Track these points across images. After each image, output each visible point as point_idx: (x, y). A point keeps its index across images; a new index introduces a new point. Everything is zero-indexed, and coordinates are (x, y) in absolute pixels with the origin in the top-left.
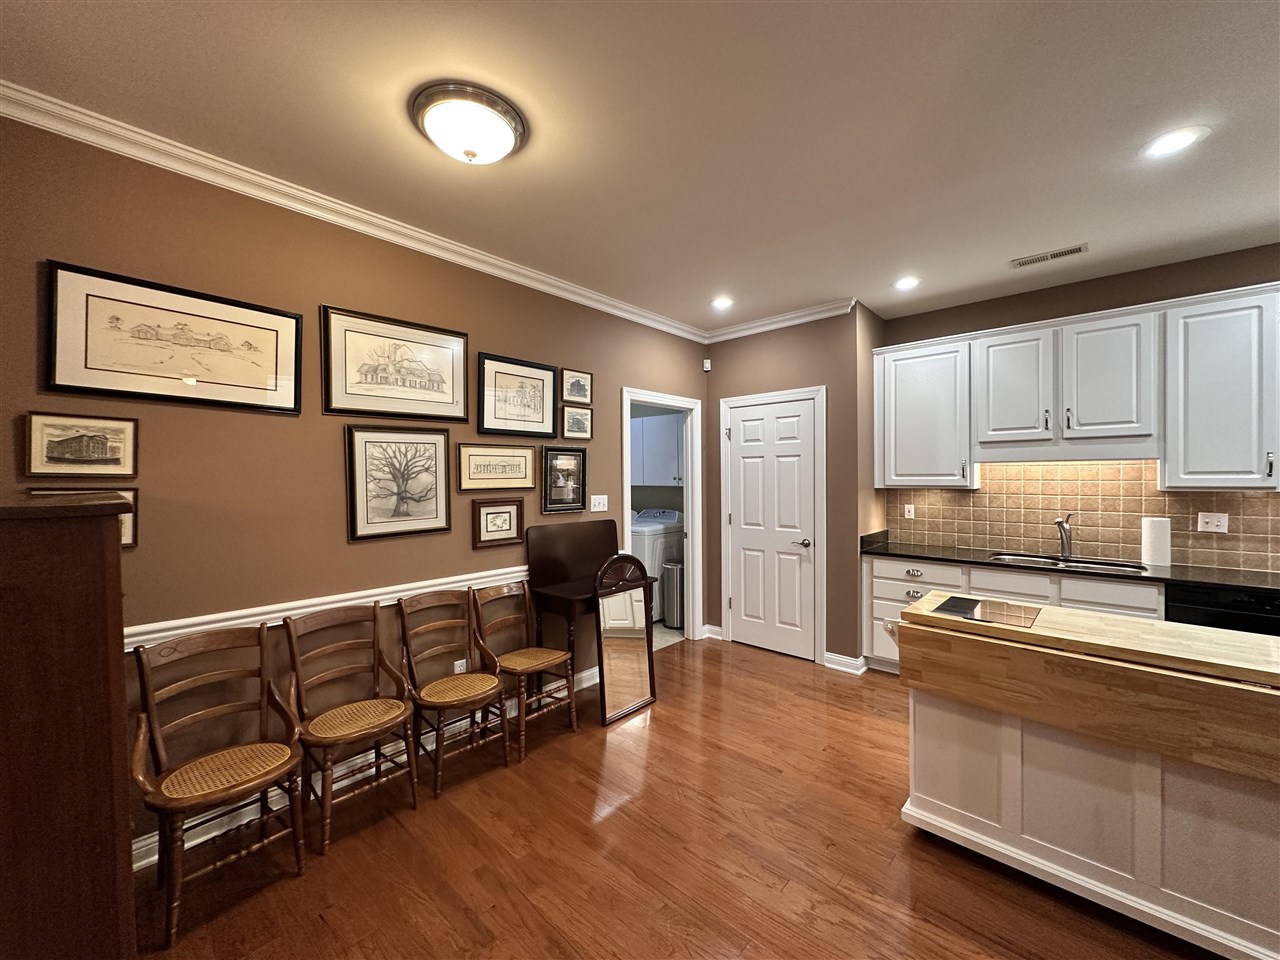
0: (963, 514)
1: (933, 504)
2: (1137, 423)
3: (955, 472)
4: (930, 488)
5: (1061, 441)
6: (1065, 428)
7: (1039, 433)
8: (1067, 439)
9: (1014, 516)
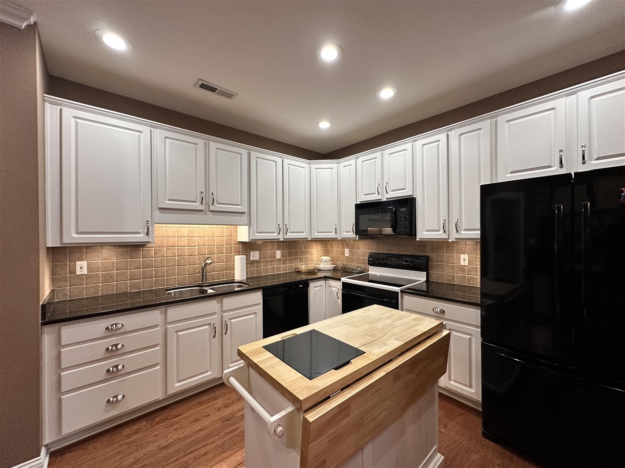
0: (134, 265)
1: (106, 258)
2: (241, 206)
3: (140, 231)
4: (102, 245)
5: (208, 212)
6: (211, 204)
7: (197, 205)
8: (211, 211)
9: (171, 262)
